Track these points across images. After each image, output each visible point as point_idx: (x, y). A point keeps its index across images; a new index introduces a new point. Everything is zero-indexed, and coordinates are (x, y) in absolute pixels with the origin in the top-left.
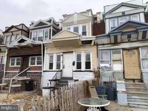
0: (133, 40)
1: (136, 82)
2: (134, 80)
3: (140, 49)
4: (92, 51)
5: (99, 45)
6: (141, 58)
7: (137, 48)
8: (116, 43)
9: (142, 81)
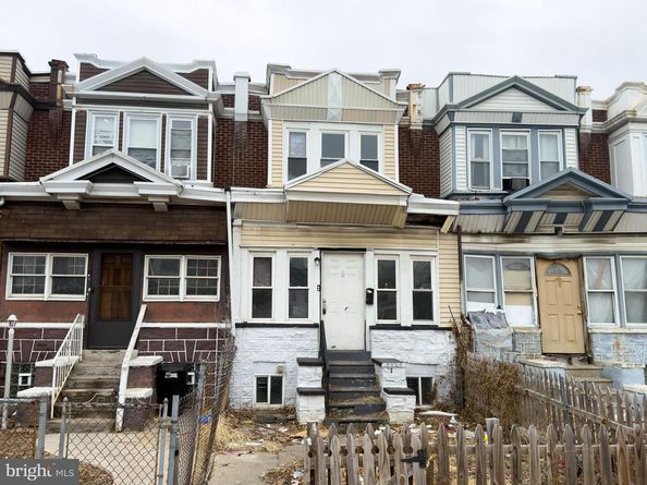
0: (569, 231)
1: (576, 364)
2: (568, 357)
3: (584, 259)
4: (440, 254)
5: (466, 234)
6: (587, 290)
7: (577, 258)
8: (519, 234)
9: (590, 361)
